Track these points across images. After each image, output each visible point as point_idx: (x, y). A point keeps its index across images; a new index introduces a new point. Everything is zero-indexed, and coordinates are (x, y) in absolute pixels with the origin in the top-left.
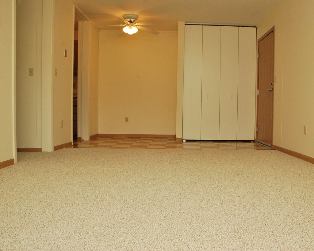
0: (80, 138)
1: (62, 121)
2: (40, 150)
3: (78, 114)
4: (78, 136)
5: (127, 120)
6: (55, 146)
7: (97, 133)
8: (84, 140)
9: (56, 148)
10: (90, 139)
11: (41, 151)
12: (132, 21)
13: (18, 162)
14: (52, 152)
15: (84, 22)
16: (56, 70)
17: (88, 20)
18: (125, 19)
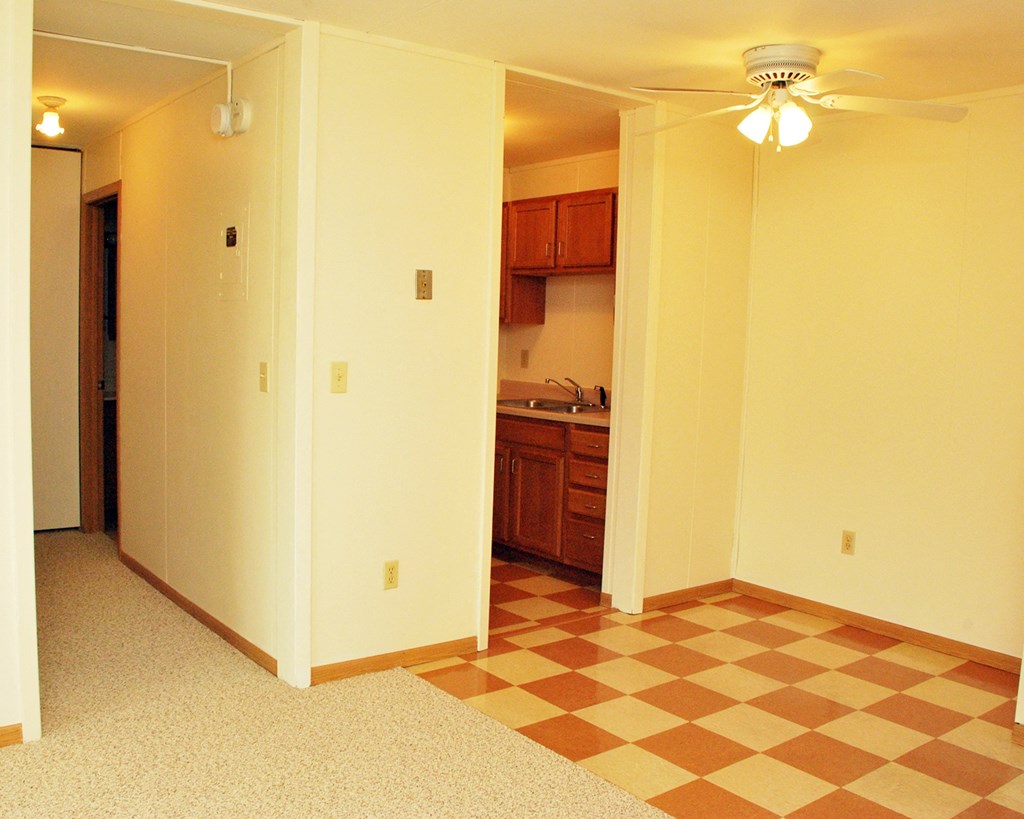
0: (609, 598)
2: (267, 664)
4: (603, 591)
5: (848, 543)
8: (618, 610)
11: (273, 669)
12: (785, 78)
15: (638, 110)
17: (644, 104)
18: (749, 71)
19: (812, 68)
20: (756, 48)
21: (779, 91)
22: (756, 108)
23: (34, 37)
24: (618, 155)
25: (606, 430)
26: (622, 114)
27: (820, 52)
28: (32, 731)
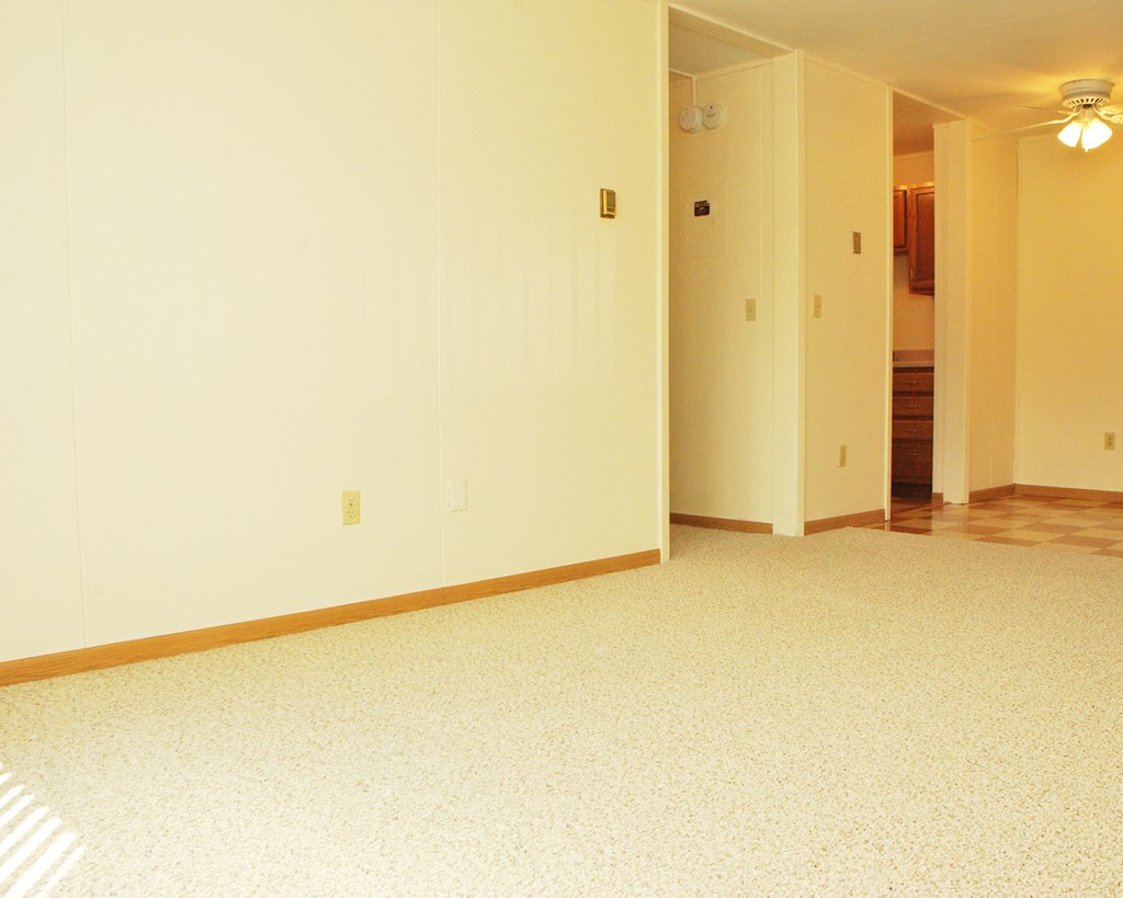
0: (940, 496)
1: (843, 450)
2: (766, 529)
3: (935, 419)
4: (934, 491)
5: (1110, 441)
6: (808, 520)
7: (1010, 483)
8: (950, 503)
9: (812, 528)
10: (970, 502)
11: (771, 531)
12: (1089, 102)
13: (672, 556)
14: (796, 537)
15: (951, 123)
16: (818, 299)
17: (959, 119)
18: (1065, 98)
19: (1107, 95)
20: (1074, 82)
21: (1088, 111)
22: (1070, 122)
23: (670, 72)
24: (933, 156)
25: (931, 369)
26: (935, 126)
27: (1113, 85)
28: (664, 556)
